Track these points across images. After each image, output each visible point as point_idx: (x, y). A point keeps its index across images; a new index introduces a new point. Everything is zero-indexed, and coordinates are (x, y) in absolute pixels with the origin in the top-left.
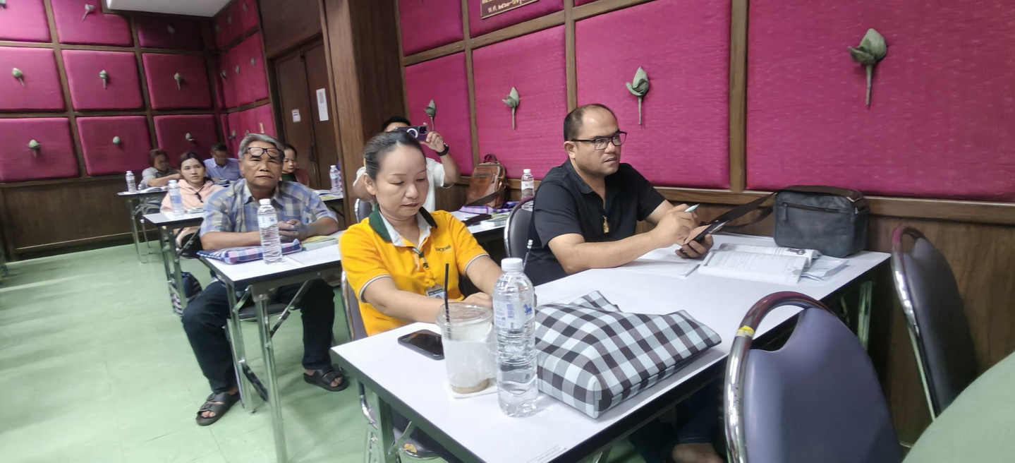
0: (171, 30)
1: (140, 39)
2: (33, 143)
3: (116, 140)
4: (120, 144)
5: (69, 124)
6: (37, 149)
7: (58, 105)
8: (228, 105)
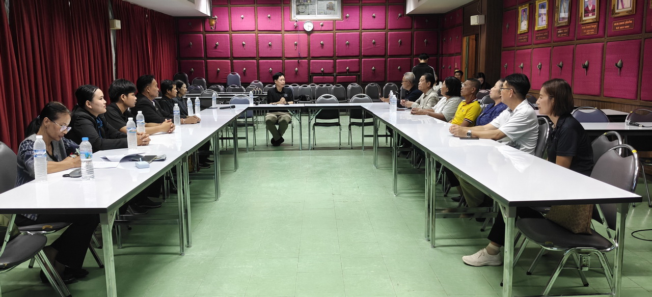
0: (427, 21)
1: (415, 26)
2: (373, 68)
3: (399, 67)
4: (400, 69)
5: (385, 61)
6: (374, 70)
7: (383, 54)
8: (443, 53)
